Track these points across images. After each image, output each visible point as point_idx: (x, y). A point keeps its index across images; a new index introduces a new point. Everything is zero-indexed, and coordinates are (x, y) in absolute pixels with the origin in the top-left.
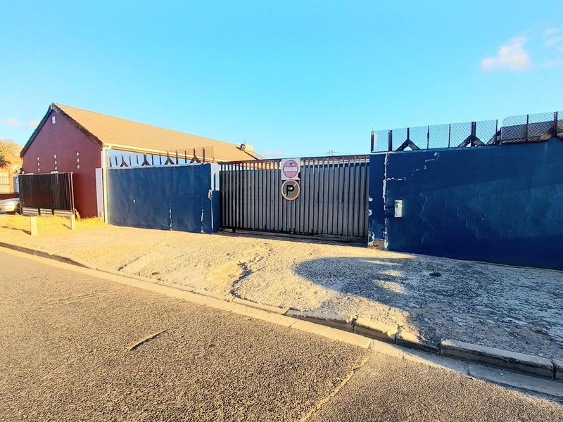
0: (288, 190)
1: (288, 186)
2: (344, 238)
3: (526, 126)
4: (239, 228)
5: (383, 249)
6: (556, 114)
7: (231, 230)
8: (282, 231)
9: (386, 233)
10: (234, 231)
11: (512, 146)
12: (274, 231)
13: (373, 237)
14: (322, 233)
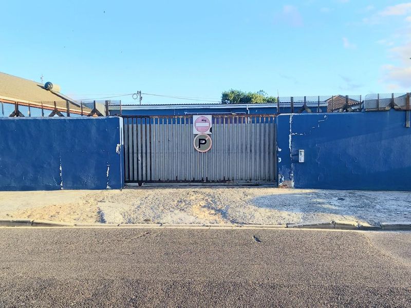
0: (200, 144)
1: (200, 140)
2: (253, 182)
3: (377, 101)
4: (146, 181)
5: (291, 188)
6: (393, 94)
7: (137, 184)
8: (194, 181)
9: (292, 175)
10: (140, 185)
11: (370, 113)
12: (185, 181)
13: (283, 179)
14: (233, 180)
